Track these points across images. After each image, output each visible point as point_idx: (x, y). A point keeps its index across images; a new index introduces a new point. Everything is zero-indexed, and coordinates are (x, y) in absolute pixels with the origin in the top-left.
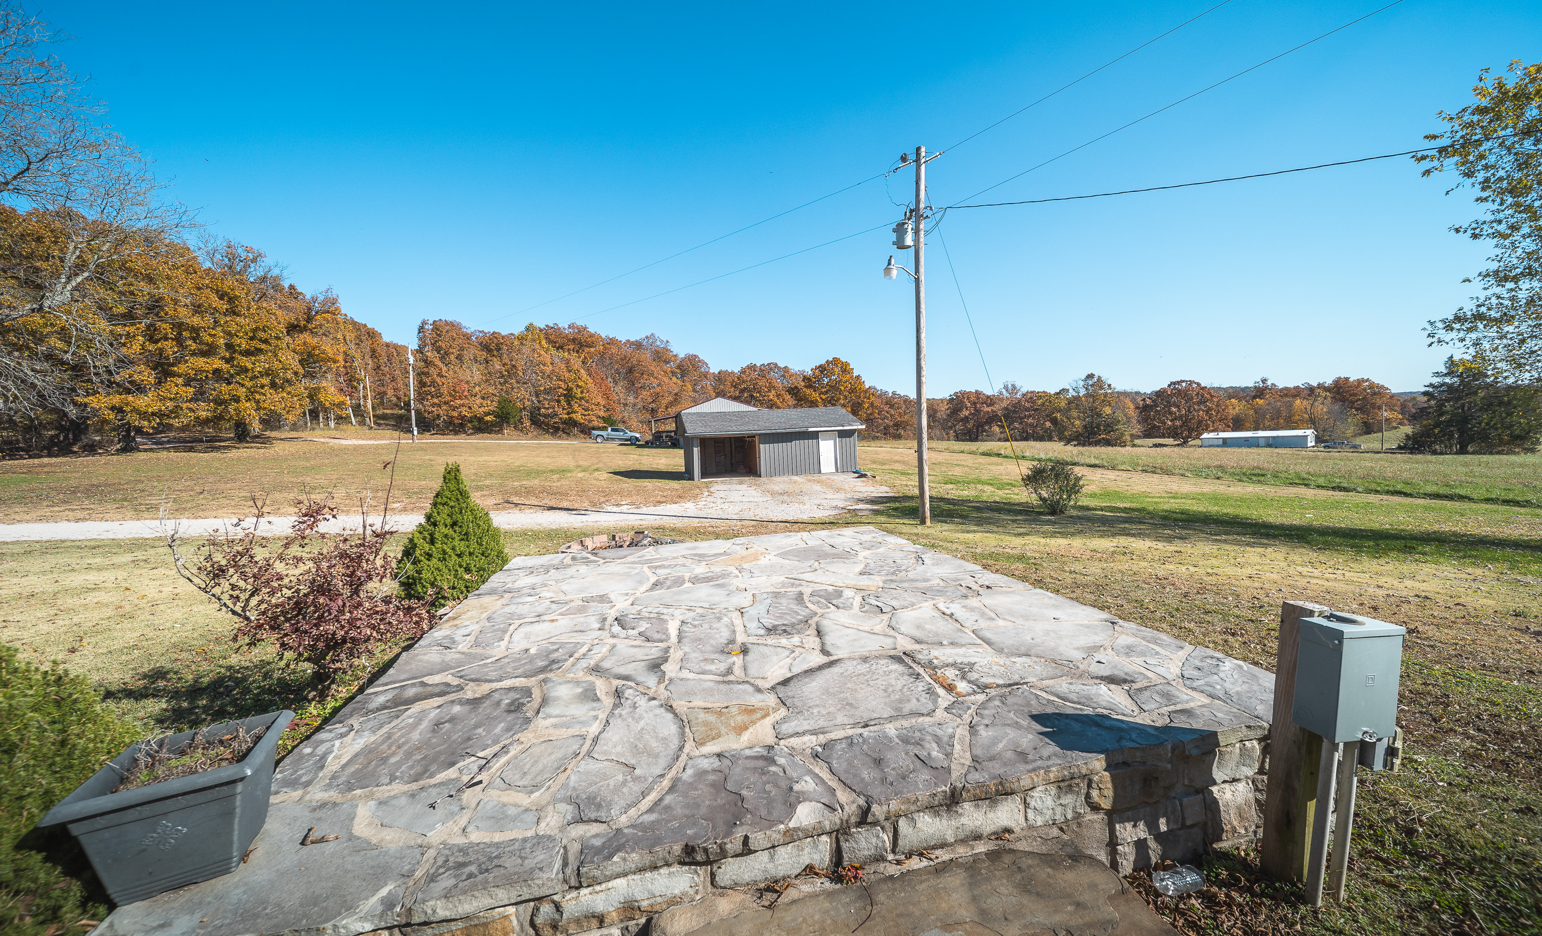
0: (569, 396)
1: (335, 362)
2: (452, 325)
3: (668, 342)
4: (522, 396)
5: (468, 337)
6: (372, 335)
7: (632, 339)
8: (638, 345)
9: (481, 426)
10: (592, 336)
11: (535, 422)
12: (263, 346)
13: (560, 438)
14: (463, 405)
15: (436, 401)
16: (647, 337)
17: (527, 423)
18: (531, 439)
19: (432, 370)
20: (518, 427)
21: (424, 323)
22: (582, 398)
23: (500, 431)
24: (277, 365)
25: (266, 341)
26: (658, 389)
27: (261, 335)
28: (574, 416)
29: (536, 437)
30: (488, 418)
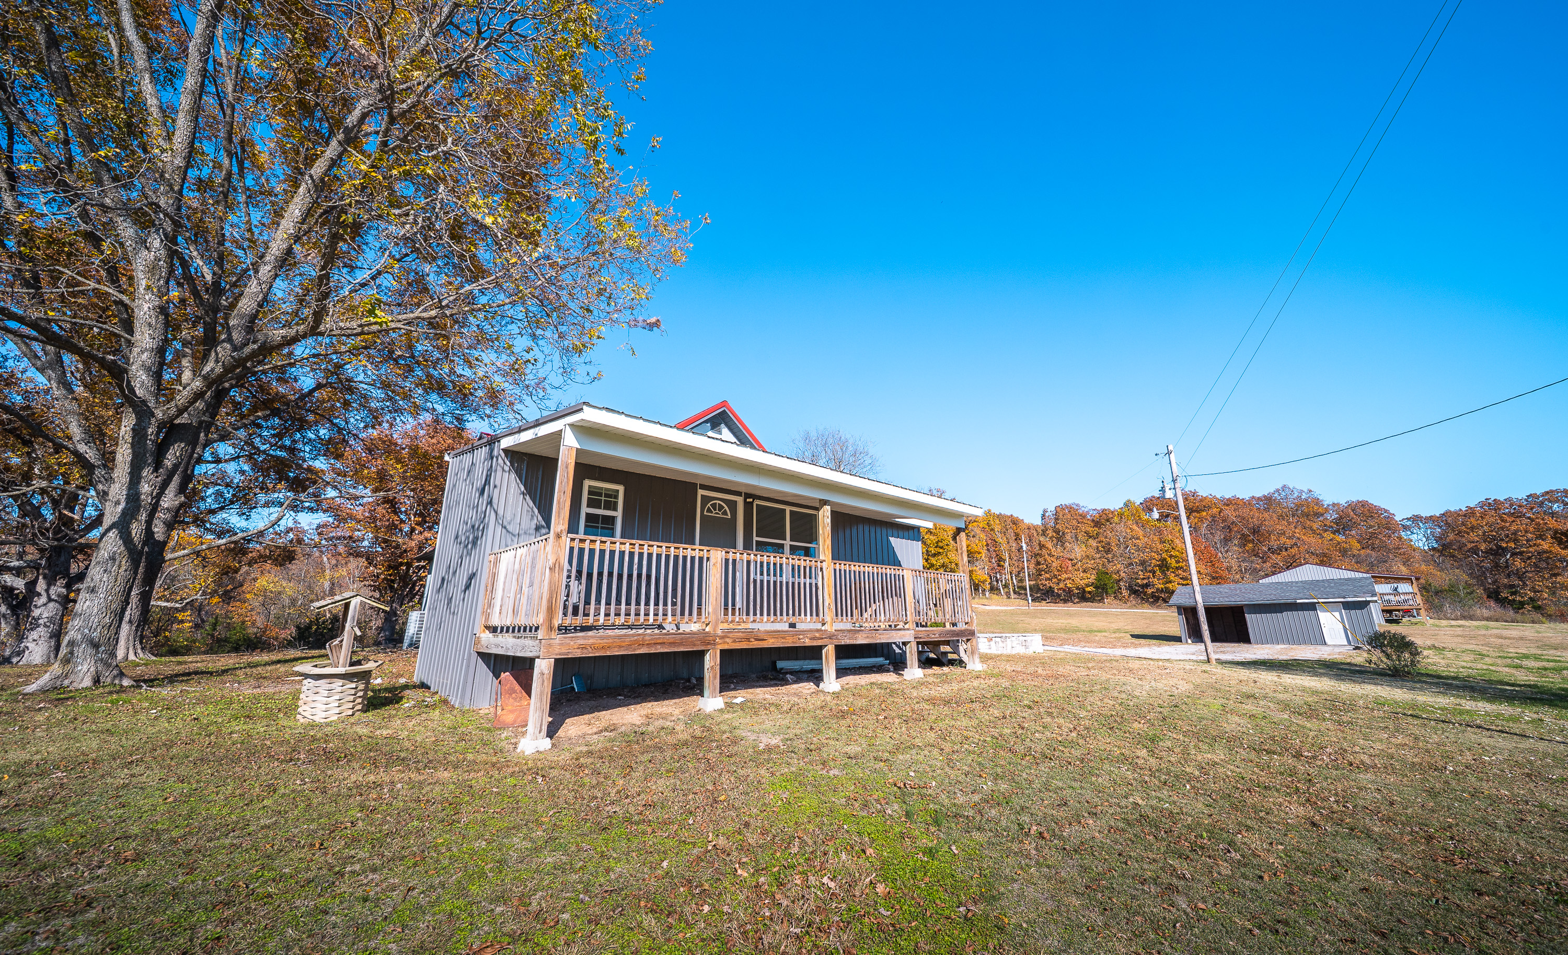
0: (1164, 566)
1: (979, 553)
2: (1070, 508)
3: (1310, 491)
4: (1118, 568)
5: (1083, 516)
6: (1015, 522)
7: (1258, 495)
8: (1268, 500)
9: (1083, 597)
10: (1203, 499)
11: (1133, 592)
12: (941, 551)
13: (1158, 607)
14: (1069, 579)
15: (1048, 576)
16: (1278, 490)
17: (1125, 593)
18: (1130, 608)
19: (1044, 551)
20: (1117, 595)
21: (1045, 511)
22: (1177, 568)
23: (1101, 601)
24: (946, 560)
25: (942, 548)
26: (1294, 551)
27: (940, 544)
28: (1170, 586)
29: (1134, 606)
30: (1088, 589)
